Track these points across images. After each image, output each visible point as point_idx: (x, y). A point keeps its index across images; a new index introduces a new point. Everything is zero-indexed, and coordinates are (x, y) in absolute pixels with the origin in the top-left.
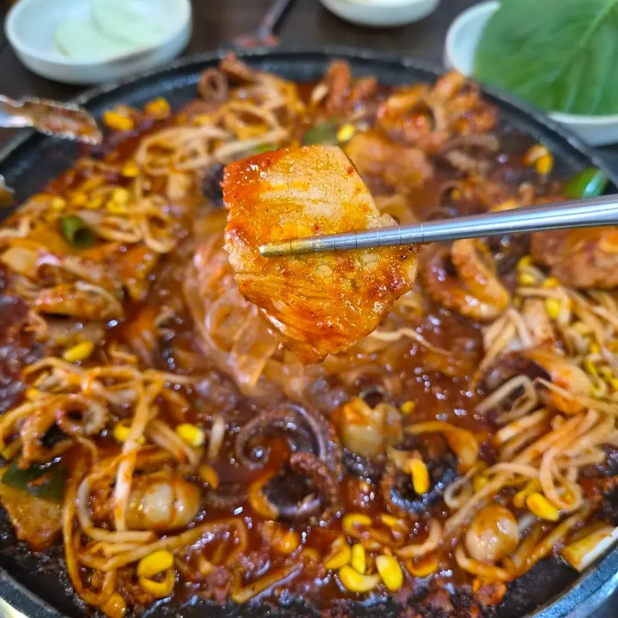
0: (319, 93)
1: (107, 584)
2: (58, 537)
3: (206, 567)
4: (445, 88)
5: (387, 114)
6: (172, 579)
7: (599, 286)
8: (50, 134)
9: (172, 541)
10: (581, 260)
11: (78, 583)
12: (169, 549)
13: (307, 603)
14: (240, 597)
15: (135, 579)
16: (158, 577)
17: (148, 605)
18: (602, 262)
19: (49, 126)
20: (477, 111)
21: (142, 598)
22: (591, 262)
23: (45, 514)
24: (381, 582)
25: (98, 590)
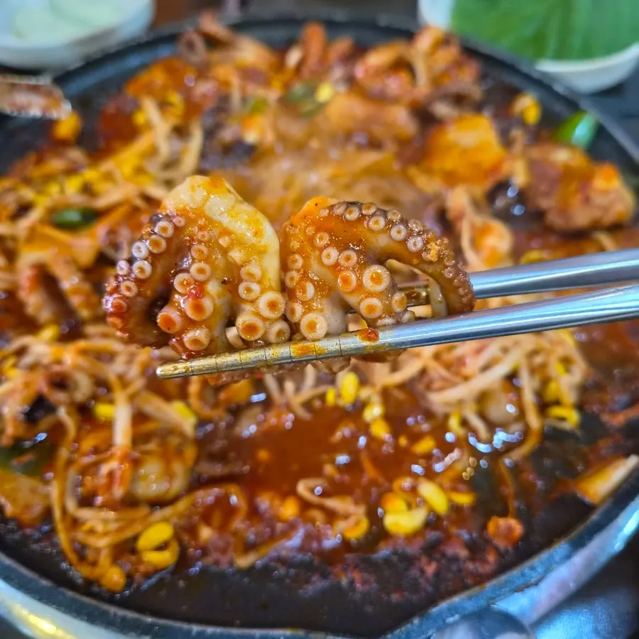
0: (294, 57)
1: (104, 559)
2: (47, 514)
3: (206, 533)
4: (424, 43)
5: (366, 72)
6: (175, 547)
7: (596, 226)
8: (15, 114)
9: (168, 511)
10: (576, 201)
11: (72, 557)
12: (166, 520)
13: (316, 562)
14: (244, 562)
15: (134, 551)
16: (162, 547)
17: (147, 576)
18: (599, 200)
19: (13, 105)
20: (457, 65)
21: (142, 568)
22: (587, 200)
23: (33, 491)
24: (432, 511)
25: (94, 564)
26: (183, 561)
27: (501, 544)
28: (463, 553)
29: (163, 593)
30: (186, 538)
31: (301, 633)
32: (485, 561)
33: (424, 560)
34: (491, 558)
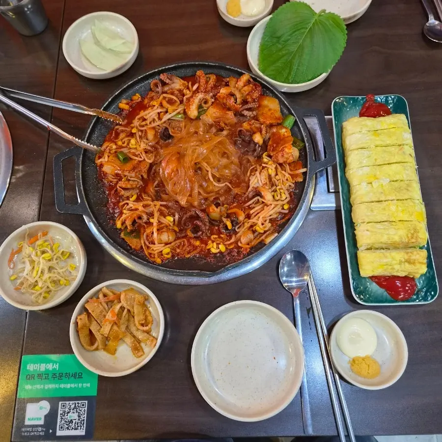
1: (156, 256)
2: (142, 247)
3: (178, 250)
6: (171, 254)
9: (169, 245)
10: (280, 155)
11: (149, 257)
12: (169, 247)
14: (188, 256)
15: (162, 255)
16: (168, 254)
17: (166, 260)
18: (286, 155)
23: (137, 242)
24: (220, 250)
25: (154, 258)
26: (173, 256)
27: (244, 252)
28: (236, 254)
29: (170, 264)
30: (173, 251)
31: (199, 271)
32: (240, 256)
33: (227, 256)
34: (242, 256)
